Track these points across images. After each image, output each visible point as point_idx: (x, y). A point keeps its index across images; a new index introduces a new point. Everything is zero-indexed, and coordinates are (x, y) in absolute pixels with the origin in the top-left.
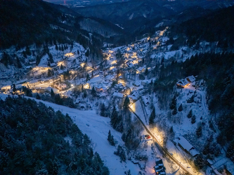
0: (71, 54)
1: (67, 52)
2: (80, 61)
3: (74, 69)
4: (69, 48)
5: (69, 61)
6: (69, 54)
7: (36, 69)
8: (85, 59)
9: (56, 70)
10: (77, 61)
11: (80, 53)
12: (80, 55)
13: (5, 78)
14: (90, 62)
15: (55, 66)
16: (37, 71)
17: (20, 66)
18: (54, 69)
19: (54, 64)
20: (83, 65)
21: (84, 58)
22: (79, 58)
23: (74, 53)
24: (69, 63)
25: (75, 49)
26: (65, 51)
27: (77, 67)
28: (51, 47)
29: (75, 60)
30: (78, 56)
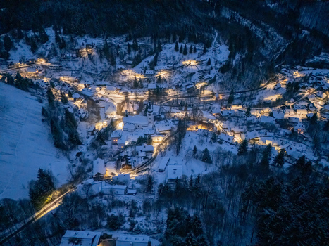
0: (193, 63)
1: (188, 59)
2: (200, 78)
3: (178, 87)
4: (198, 52)
5: (180, 73)
6: (191, 63)
7: (127, 72)
8: (213, 77)
9: (150, 82)
10: (196, 77)
11: (212, 64)
12: (208, 68)
13: (91, 74)
15: (152, 75)
16: (126, 76)
17: (113, 63)
18: (148, 79)
19: (152, 72)
20: (199, 86)
21: (213, 74)
23: (200, 63)
24: (178, 76)
25: (207, 56)
26: (187, 56)
27: (187, 86)
28: (170, 46)
29: (194, 73)
30: (204, 68)
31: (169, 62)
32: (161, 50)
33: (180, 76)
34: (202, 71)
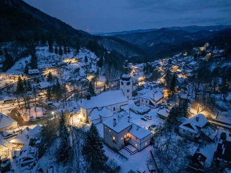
0: (73, 61)
1: (67, 57)
2: (86, 72)
4: (72, 53)
5: (67, 69)
6: (71, 61)
8: (96, 71)
9: (38, 81)
10: (82, 72)
11: (89, 61)
12: (88, 63)
14: (104, 75)
15: (37, 74)
18: (35, 79)
19: (36, 71)
20: (90, 78)
21: (94, 68)
22: (86, 67)
23: (79, 60)
24: (66, 73)
25: (82, 55)
26: (64, 55)
27: (80, 80)
28: (42, 48)
29: (79, 69)
30: (84, 64)
31: (50, 61)
32: (35, 52)
33: (68, 72)
34: (84, 66)
